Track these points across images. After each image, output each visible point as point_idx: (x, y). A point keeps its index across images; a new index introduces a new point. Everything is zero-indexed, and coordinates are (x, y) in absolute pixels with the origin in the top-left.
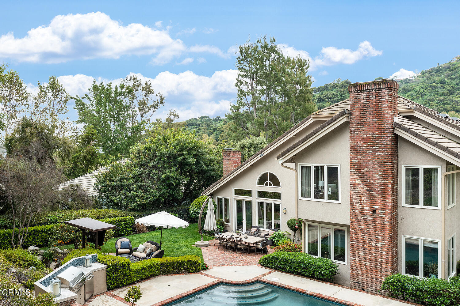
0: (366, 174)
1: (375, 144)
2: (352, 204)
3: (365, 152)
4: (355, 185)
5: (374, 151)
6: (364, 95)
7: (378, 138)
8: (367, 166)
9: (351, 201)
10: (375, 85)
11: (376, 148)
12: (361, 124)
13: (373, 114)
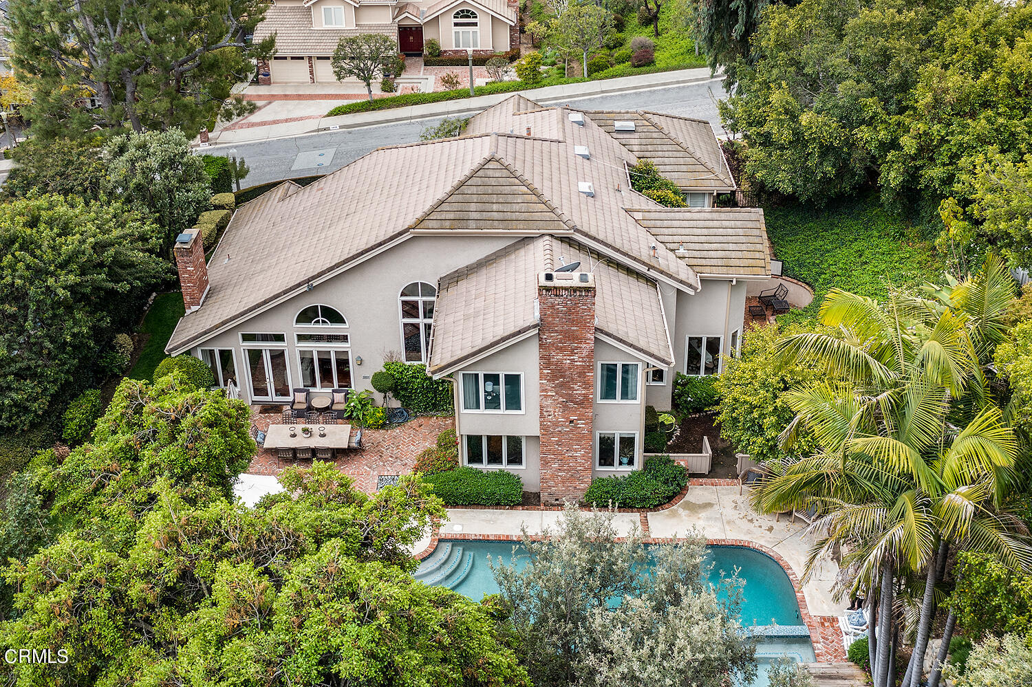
0: (562, 385)
1: (573, 353)
2: (542, 416)
3: (561, 361)
4: (546, 396)
5: (573, 360)
6: (558, 300)
7: (577, 348)
8: (562, 376)
9: (541, 413)
10: (575, 291)
11: (576, 357)
12: (556, 331)
13: (572, 322)
